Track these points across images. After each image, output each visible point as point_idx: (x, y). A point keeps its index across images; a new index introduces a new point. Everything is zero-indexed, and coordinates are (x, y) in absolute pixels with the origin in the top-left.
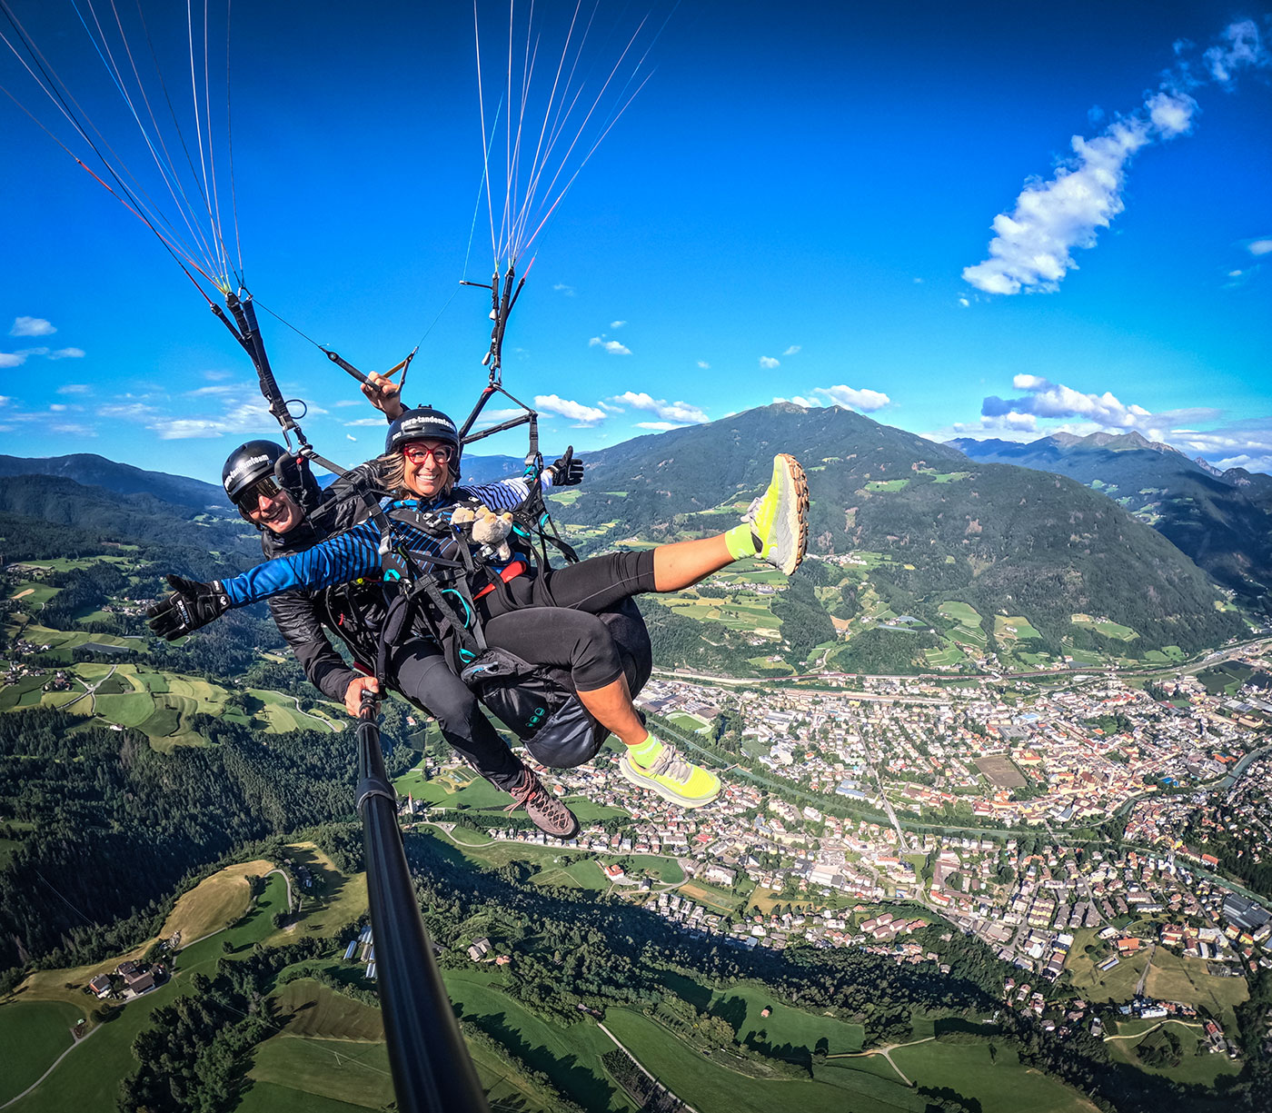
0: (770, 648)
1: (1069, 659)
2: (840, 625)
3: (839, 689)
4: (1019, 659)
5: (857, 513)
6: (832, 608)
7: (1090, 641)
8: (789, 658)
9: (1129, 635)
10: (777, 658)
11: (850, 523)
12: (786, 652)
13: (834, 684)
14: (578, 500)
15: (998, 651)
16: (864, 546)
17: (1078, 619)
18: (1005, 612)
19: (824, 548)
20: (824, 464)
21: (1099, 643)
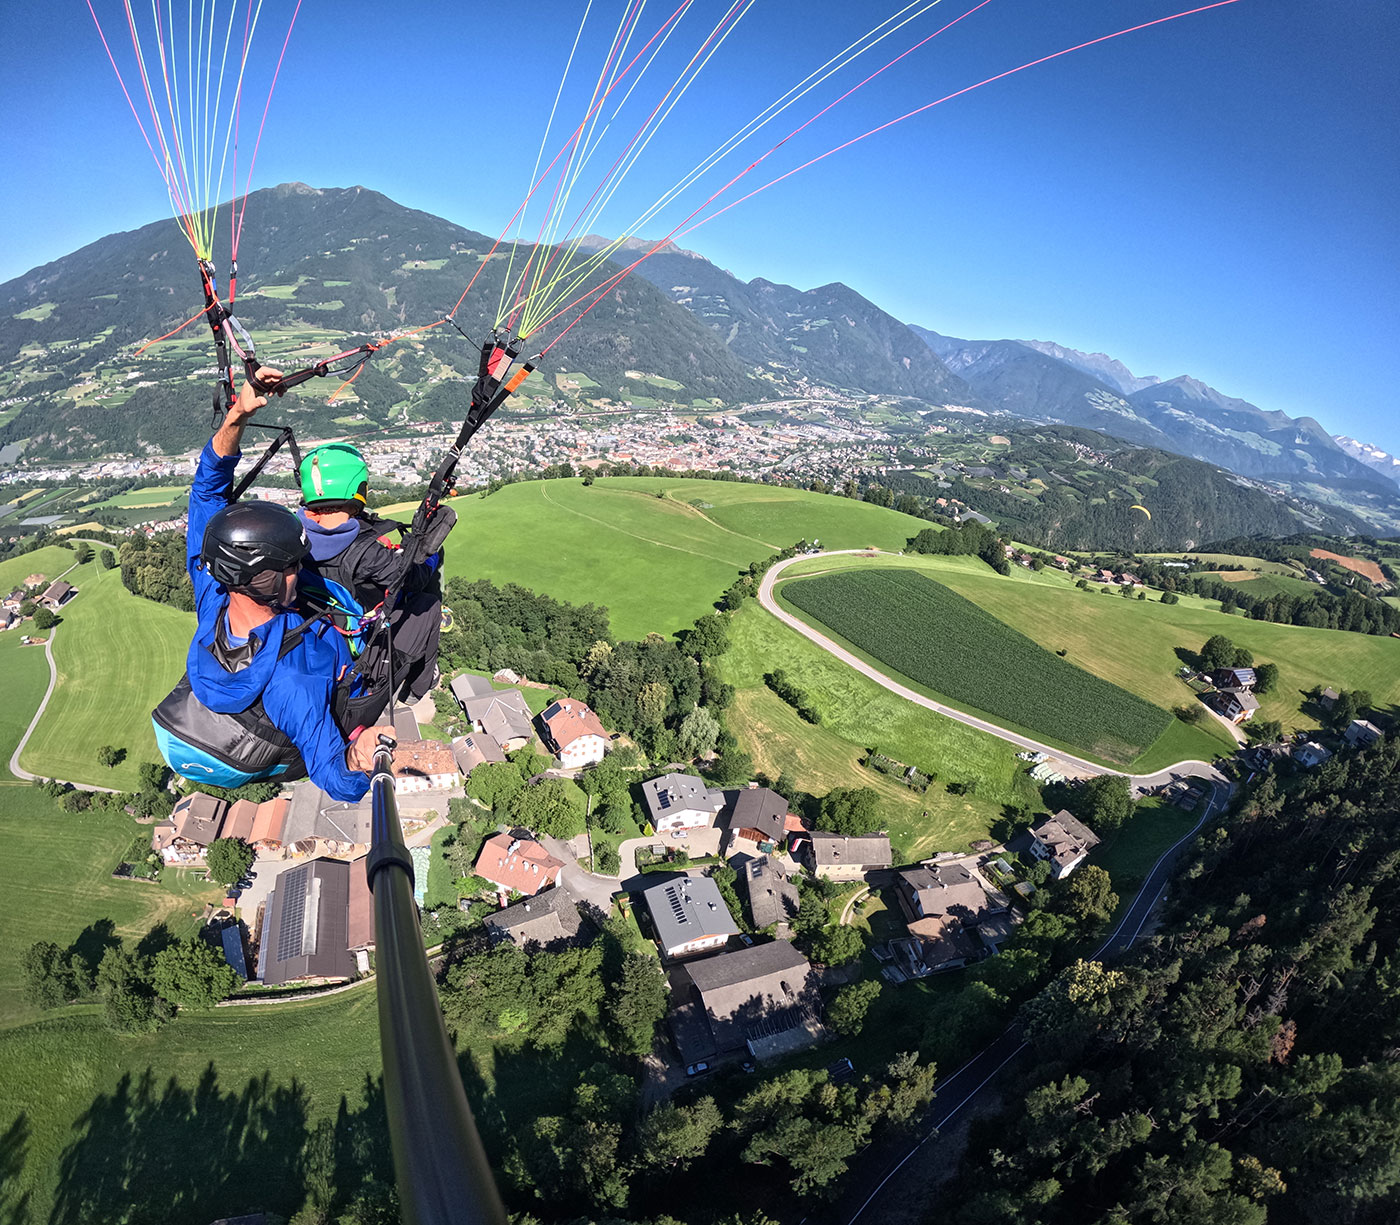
0: (349, 409)
1: (629, 404)
2: (411, 389)
3: (430, 434)
4: (586, 403)
5: (397, 293)
6: (394, 375)
7: (643, 389)
8: (371, 415)
9: (675, 386)
10: (360, 416)
11: (391, 301)
12: (366, 411)
13: (425, 431)
14: (54, 312)
15: (566, 398)
16: (411, 321)
17: (631, 375)
18: (563, 369)
19: (369, 325)
20: (352, 245)
21: (652, 392)
